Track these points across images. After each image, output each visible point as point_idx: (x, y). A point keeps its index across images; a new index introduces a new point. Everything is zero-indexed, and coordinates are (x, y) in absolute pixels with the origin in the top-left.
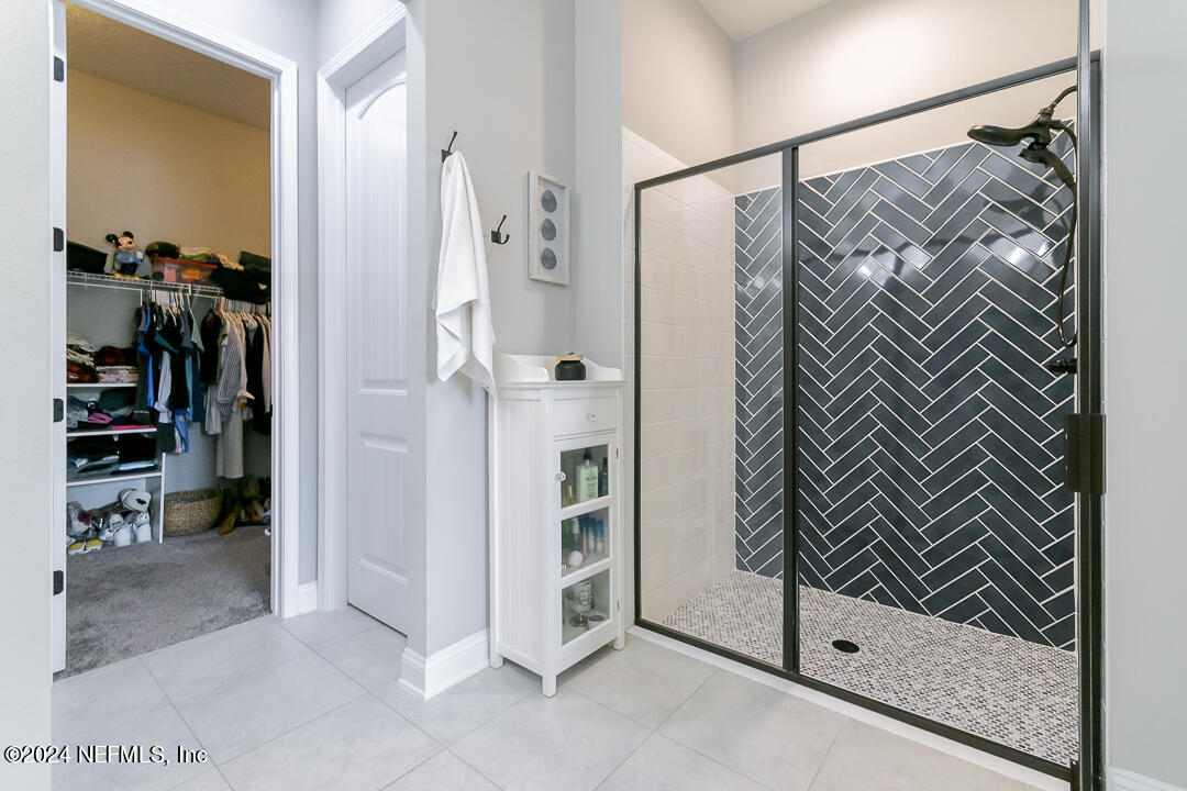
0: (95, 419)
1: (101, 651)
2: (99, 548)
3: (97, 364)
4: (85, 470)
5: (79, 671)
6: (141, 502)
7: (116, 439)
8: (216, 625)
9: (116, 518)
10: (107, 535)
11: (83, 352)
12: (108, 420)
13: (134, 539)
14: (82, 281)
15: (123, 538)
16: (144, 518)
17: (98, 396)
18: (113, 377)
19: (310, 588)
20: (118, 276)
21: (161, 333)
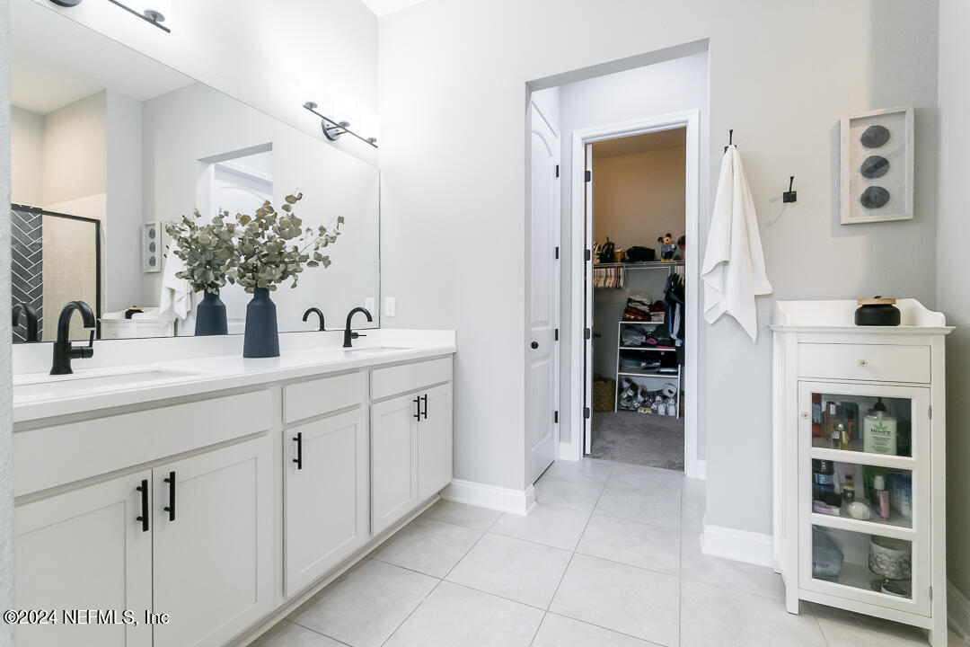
0: (649, 341)
1: (607, 454)
2: (650, 412)
3: (651, 311)
4: (645, 368)
5: (594, 457)
6: (670, 392)
7: (662, 354)
8: (655, 464)
9: (658, 398)
10: (654, 406)
11: (644, 305)
12: (655, 342)
13: (666, 412)
14: (643, 266)
15: (661, 410)
16: (672, 401)
17: (654, 328)
18: (657, 319)
19: (703, 463)
20: (663, 261)
21: (674, 292)
